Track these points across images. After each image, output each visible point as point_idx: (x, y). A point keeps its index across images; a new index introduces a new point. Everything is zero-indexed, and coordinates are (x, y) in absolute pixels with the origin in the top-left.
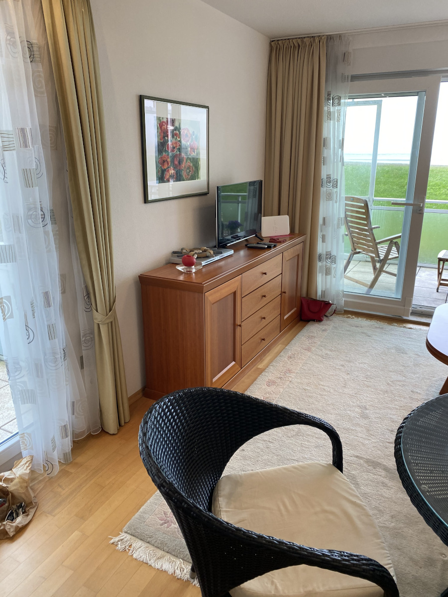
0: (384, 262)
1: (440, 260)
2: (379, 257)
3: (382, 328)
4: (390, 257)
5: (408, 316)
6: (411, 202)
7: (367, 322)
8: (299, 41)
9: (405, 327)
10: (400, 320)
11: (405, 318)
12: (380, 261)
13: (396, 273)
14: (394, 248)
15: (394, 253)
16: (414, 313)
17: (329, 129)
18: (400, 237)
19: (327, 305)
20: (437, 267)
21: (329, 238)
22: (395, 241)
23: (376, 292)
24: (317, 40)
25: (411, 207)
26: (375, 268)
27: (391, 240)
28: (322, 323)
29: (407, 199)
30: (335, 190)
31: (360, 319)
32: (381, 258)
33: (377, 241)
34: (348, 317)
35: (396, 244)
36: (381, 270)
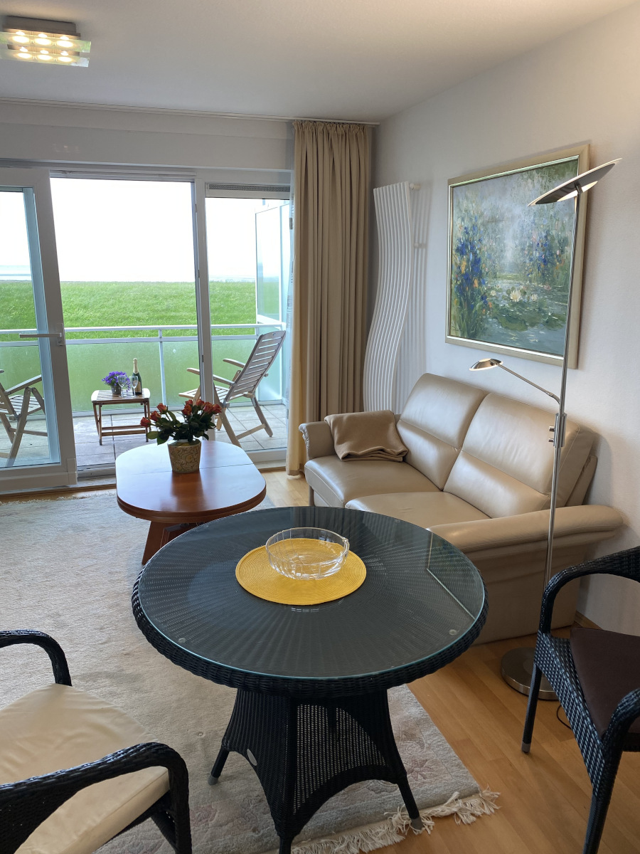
0: (22, 419)
1: (95, 403)
2: (14, 412)
3: (46, 508)
4: (29, 410)
5: (75, 483)
6: (46, 332)
7: (22, 505)
9: (75, 498)
10: (67, 492)
11: (72, 486)
12: (17, 418)
13: (46, 431)
14: (33, 398)
15: (34, 404)
16: (83, 477)
18: (39, 380)
20: (93, 413)
22: (31, 387)
23: (20, 461)
25: (47, 339)
26: (9, 430)
27: (26, 386)
29: (40, 329)
31: (10, 504)
32: (18, 414)
33: (7, 391)
35: (35, 392)
36: (21, 431)
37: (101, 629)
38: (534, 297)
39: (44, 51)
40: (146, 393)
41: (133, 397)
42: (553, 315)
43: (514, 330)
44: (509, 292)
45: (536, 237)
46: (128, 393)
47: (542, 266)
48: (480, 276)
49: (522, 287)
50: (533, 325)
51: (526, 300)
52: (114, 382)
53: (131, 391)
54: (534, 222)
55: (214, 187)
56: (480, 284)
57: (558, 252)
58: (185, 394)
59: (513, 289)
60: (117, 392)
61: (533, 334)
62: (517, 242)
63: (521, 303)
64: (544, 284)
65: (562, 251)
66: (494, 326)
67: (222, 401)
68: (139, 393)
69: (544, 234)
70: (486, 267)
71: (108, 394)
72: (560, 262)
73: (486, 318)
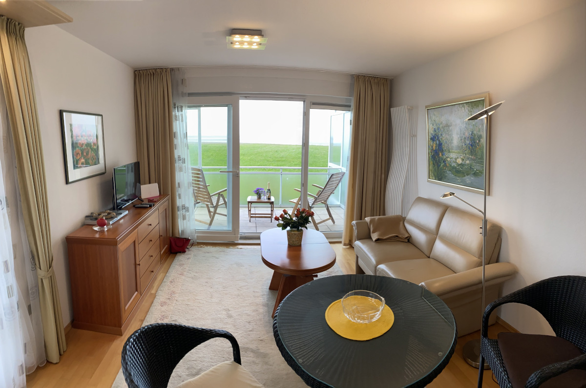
0: (216, 207)
1: (249, 202)
2: (213, 204)
3: (224, 251)
4: (219, 204)
5: (238, 241)
6: (231, 169)
7: (213, 248)
8: (154, 70)
9: (238, 248)
10: (233, 244)
11: (236, 242)
12: (214, 207)
13: (226, 214)
14: (221, 198)
15: (221, 202)
16: (242, 238)
17: (177, 126)
18: (226, 190)
19: (188, 240)
20: (247, 206)
21: (182, 196)
22: (221, 194)
23: (214, 227)
24: (164, 71)
26: (209, 211)
27: (219, 194)
28: (186, 253)
29: (228, 168)
30: (184, 165)
31: (209, 247)
32: (214, 205)
33: (211, 195)
34: (201, 247)
35: (222, 196)
36: (215, 213)
37: (249, 322)
38: (468, 162)
39: (246, 44)
40: (273, 199)
41: (267, 200)
42: (477, 170)
43: (459, 177)
44: (456, 159)
45: (467, 134)
46: (264, 198)
47: (471, 147)
48: (442, 151)
49: (462, 157)
50: (468, 175)
51: (464, 163)
52: (258, 193)
53: (266, 197)
54: (466, 127)
55: (314, 104)
56: (442, 155)
57: (477, 141)
58: (292, 200)
59: (458, 158)
60: (259, 198)
61: (468, 179)
62: (459, 136)
63: (461, 164)
64: (472, 156)
65: (479, 141)
66: (450, 174)
67: (310, 205)
68: (269, 199)
69: (471, 133)
70: (445, 147)
71: (254, 198)
72: (479, 146)
73: (446, 171)
